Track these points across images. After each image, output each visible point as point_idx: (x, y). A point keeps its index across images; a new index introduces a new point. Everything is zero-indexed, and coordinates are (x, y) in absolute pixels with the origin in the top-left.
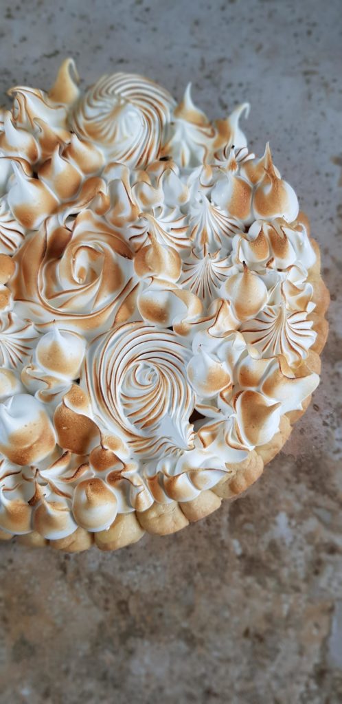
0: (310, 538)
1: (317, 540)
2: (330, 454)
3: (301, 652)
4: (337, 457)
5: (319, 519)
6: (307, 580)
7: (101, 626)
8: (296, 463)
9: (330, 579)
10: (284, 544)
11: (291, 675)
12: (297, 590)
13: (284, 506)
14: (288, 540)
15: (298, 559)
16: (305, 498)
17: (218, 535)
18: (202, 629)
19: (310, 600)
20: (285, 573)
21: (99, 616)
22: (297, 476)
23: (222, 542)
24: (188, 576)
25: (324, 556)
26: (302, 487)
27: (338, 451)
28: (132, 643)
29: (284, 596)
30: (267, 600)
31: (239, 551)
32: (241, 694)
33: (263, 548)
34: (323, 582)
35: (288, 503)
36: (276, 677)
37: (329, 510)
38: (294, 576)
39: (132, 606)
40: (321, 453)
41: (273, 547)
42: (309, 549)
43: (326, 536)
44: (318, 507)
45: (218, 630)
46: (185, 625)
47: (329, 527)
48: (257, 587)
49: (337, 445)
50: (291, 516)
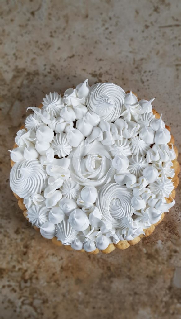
0: (169, 248)
1: (171, 249)
2: (177, 221)
3: (164, 282)
4: (179, 221)
5: (172, 242)
6: (167, 261)
7: (102, 274)
8: (165, 224)
9: (174, 261)
10: (160, 249)
11: (161, 289)
12: (164, 264)
13: (160, 238)
14: (161, 248)
15: (164, 254)
16: (167, 235)
17: (139, 247)
18: (134, 275)
19: (168, 267)
20: (160, 259)
21: (101, 271)
22: (165, 228)
23: (140, 249)
24: (129, 259)
25: (173, 253)
26: (167, 232)
27: (179, 220)
28: (112, 279)
29: (159, 266)
30: (154, 266)
31: (145, 252)
32: (146, 294)
33: (153, 251)
34: (172, 261)
35: (162, 237)
36: (156, 289)
37: (175, 239)
38: (163, 260)
39: (112, 268)
40: (174, 220)
41: (157, 251)
42: (168, 251)
43: (174, 247)
44: (171, 238)
45: (138, 275)
46: (128, 274)
47: (175, 244)
48: (151, 263)
49: (179, 218)
50: (162, 241)
